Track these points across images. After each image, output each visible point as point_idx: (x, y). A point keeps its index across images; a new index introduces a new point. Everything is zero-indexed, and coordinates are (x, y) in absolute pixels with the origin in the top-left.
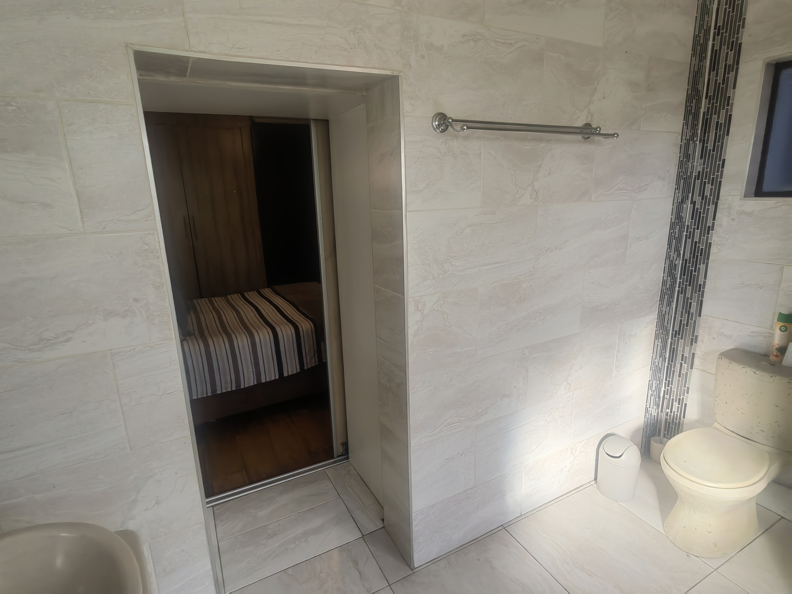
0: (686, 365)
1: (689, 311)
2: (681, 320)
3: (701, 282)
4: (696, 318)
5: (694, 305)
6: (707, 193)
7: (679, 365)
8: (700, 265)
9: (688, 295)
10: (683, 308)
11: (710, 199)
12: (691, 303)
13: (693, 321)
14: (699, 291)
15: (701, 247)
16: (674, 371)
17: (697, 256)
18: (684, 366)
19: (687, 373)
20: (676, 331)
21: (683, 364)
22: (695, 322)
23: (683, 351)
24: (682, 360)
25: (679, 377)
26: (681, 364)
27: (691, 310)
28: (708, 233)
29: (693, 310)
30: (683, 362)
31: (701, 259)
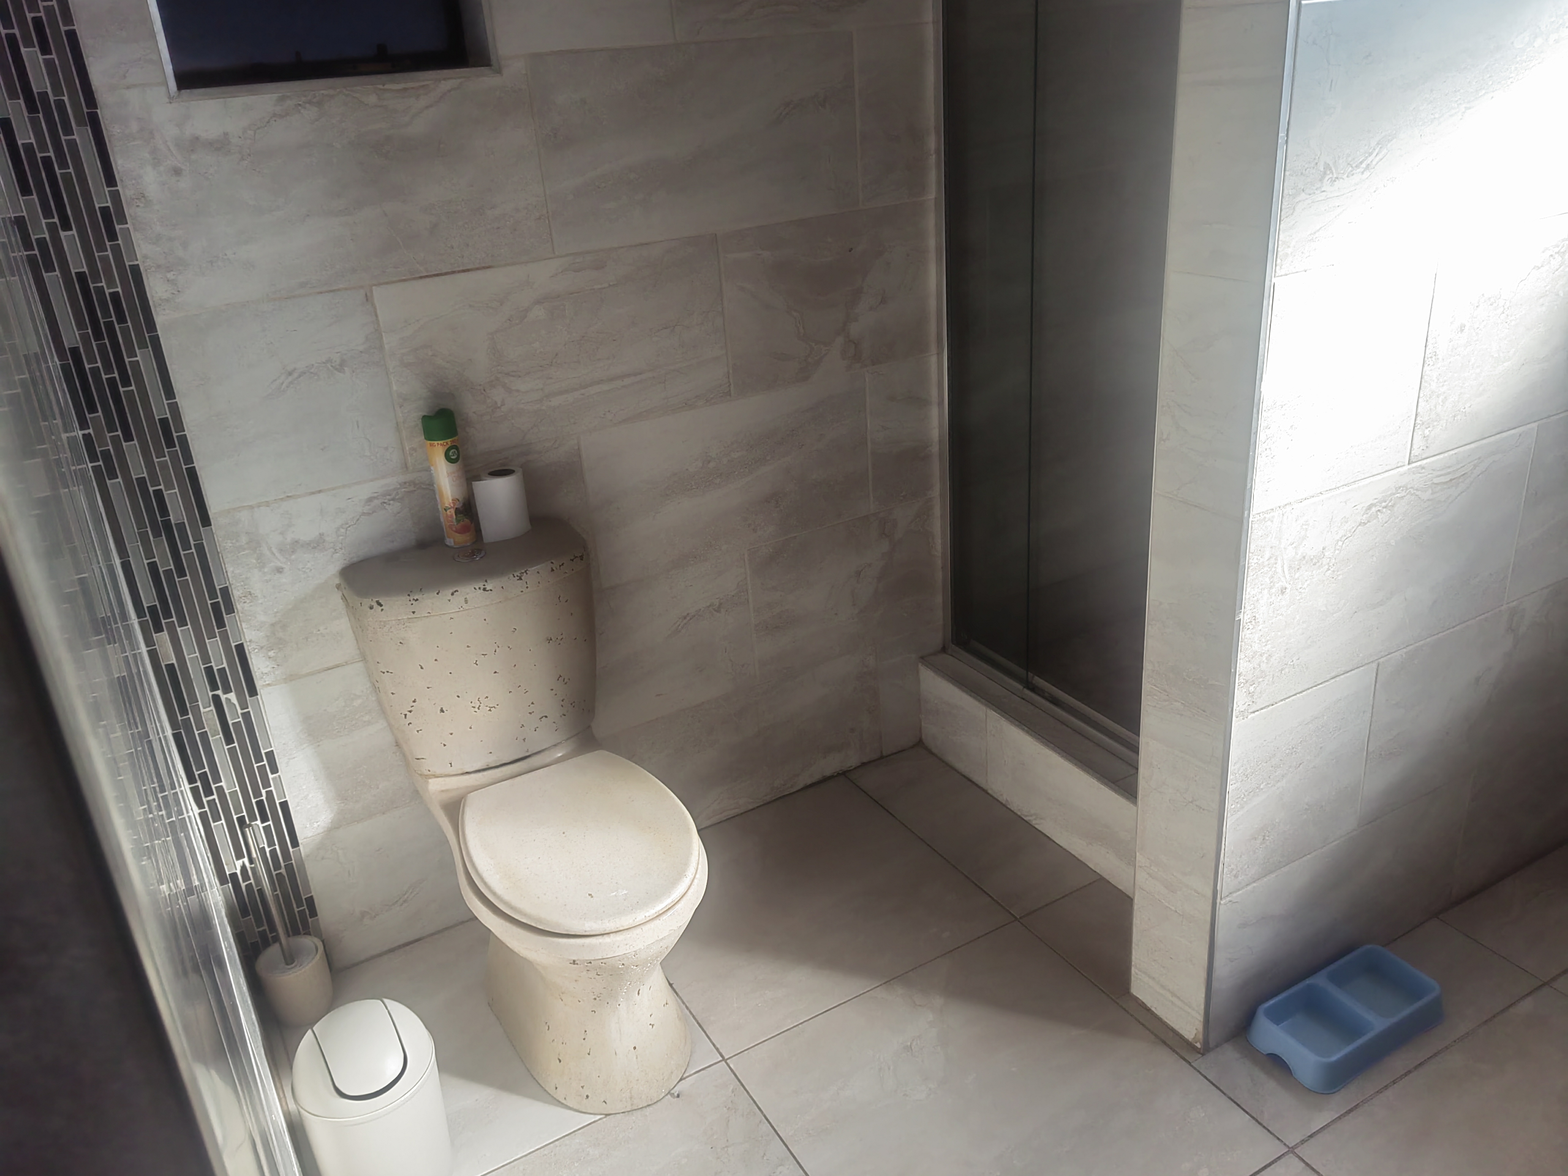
0: (232, 696)
1: (167, 525)
2: (153, 567)
3: (160, 410)
4: (198, 537)
5: (173, 497)
6: (40, 82)
7: (212, 708)
8: (132, 354)
9: (138, 470)
10: (140, 524)
11: (60, 105)
12: (159, 494)
13: (193, 550)
14: (170, 443)
15: (107, 291)
16: (204, 736)
17: (110, 326)
18: (228, 700)
19: (246, 716)
20: (152, 609)
21: (223, 697)
22: (200, 548)
23: (205, 658)
24: (214, 687)
25: (229, 740)
26: (217, 700)
27: (171, 517)
28: (113, 236)
29: (177, 513)
30: (219, 692)
31: (126, 333)
